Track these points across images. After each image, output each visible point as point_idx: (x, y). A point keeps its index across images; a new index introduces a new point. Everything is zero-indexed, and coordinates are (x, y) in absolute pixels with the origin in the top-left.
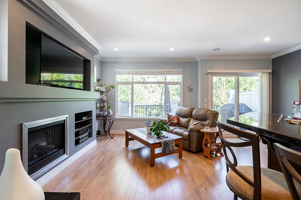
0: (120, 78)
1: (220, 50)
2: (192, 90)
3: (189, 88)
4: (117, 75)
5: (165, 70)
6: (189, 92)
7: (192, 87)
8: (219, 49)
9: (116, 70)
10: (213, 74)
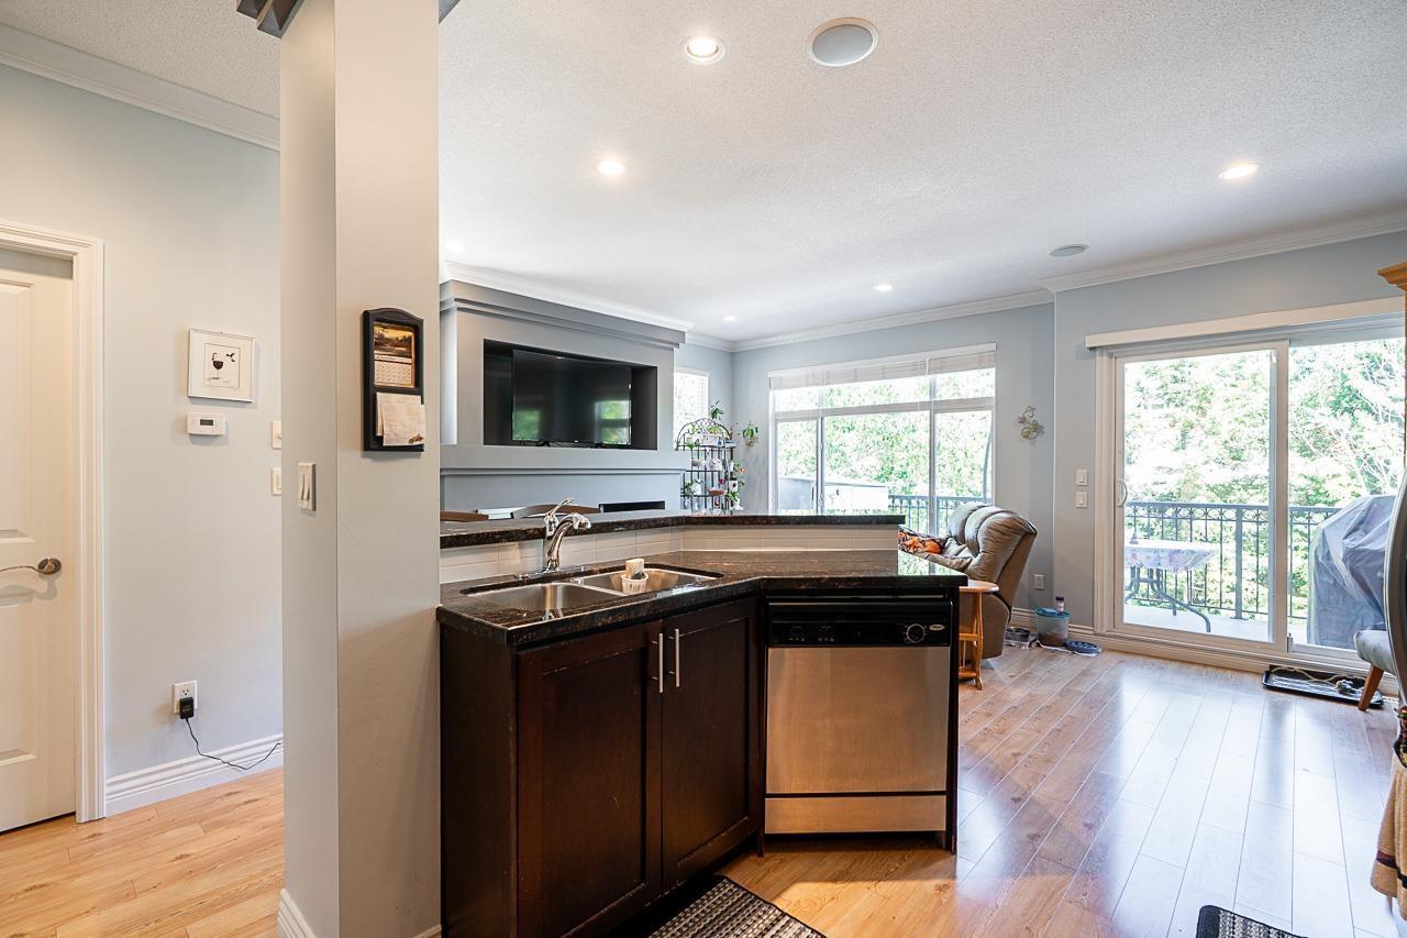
0: (783, 399)
1: (1087, 250)
2: (1037, 428)
3: (1023, 421)
4: (776, 392)
5: (927, 356)
6: (1026, 442)
7: (1039, 418)
8: (1081, 248)
9: (770, 375)
10: (1116, 352)
